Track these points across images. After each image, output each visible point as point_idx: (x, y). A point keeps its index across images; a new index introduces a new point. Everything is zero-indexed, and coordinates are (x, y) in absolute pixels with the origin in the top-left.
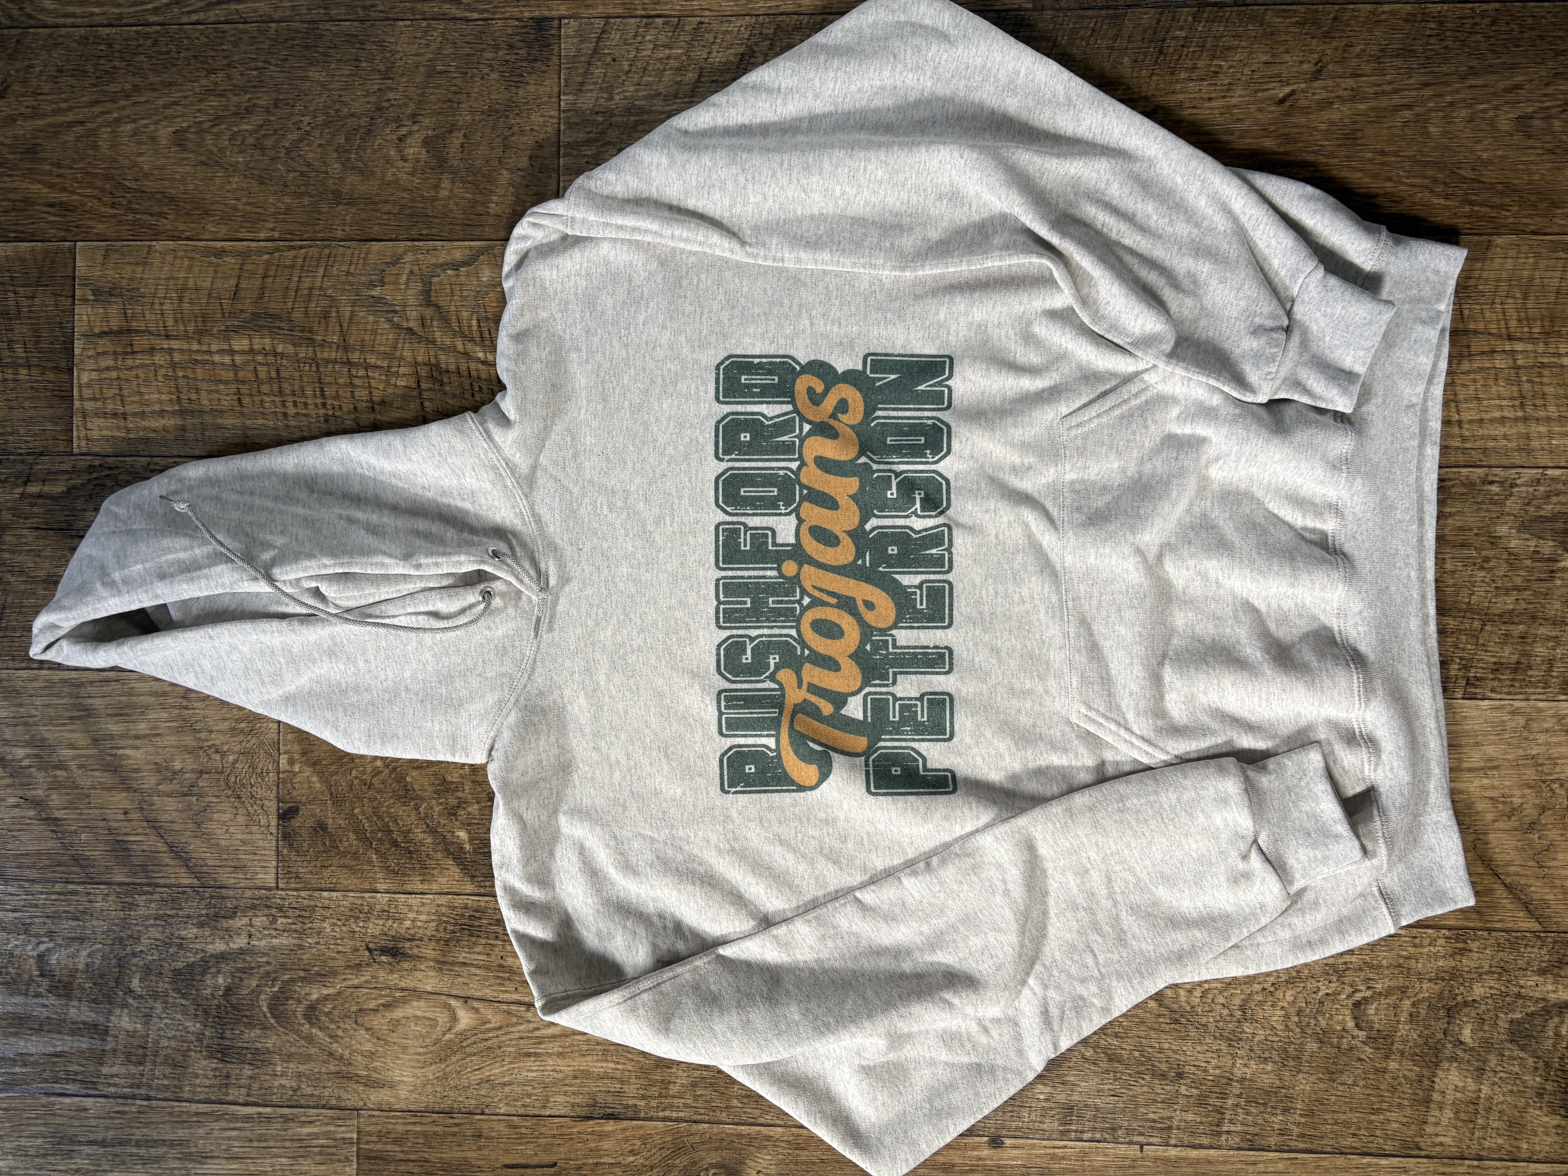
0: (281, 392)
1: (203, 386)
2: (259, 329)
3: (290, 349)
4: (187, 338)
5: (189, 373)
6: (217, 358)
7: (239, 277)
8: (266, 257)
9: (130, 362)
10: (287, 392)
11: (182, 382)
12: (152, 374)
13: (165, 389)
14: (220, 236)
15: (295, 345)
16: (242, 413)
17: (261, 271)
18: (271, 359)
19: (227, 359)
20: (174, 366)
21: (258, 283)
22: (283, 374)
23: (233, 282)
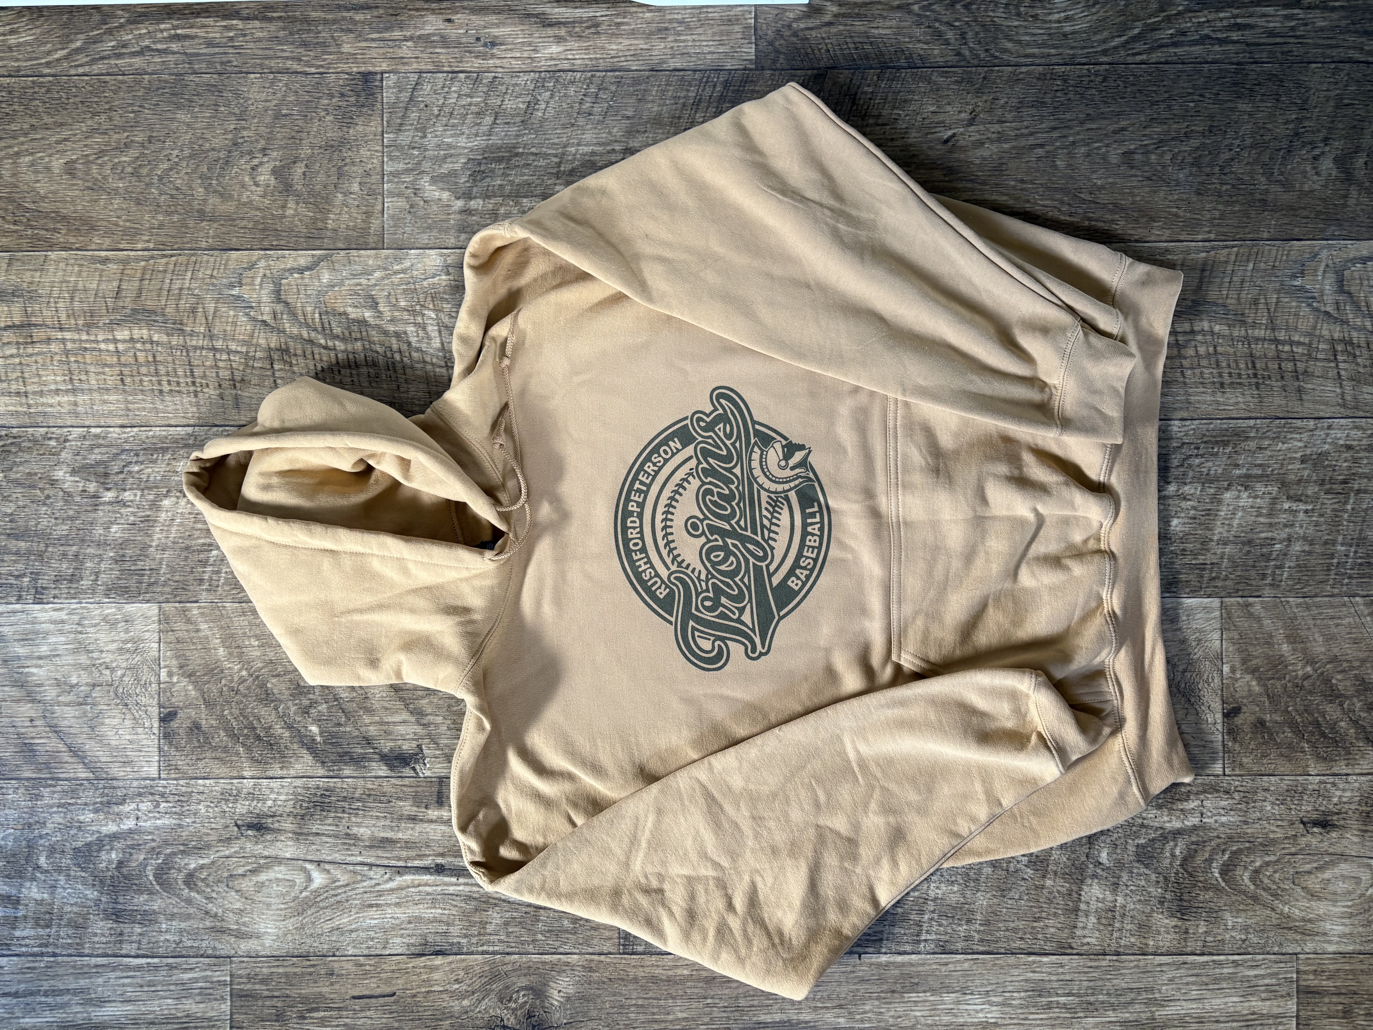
0: (157, 373)
1: (92, 369)
2: (137, 322)
3: (164, 338)
4: (78, 330)
5: (80, 359)
6: (103, 346)
7: (121, 280)
8: (143, 263)
9: (30, 351)
10: (162, 373)
11: (74, 366)
12: (48, 360)
13: (60, 372)
14: (104, 247)
15: (168, 335)
16: (124, 391)
17: (139, 275)
18: (148, 346)
19: (111, 347)
20: (67, 353)
21: (137, 284)
22: (158, 359)
23: (115, 284)
